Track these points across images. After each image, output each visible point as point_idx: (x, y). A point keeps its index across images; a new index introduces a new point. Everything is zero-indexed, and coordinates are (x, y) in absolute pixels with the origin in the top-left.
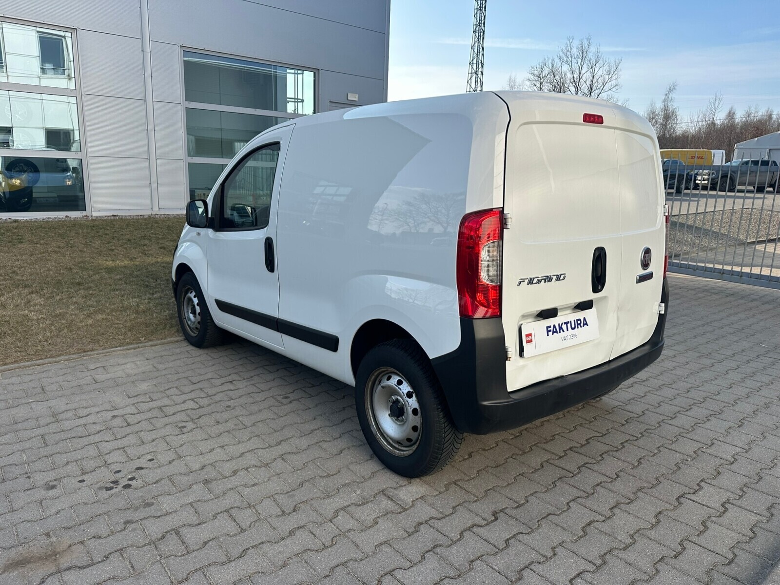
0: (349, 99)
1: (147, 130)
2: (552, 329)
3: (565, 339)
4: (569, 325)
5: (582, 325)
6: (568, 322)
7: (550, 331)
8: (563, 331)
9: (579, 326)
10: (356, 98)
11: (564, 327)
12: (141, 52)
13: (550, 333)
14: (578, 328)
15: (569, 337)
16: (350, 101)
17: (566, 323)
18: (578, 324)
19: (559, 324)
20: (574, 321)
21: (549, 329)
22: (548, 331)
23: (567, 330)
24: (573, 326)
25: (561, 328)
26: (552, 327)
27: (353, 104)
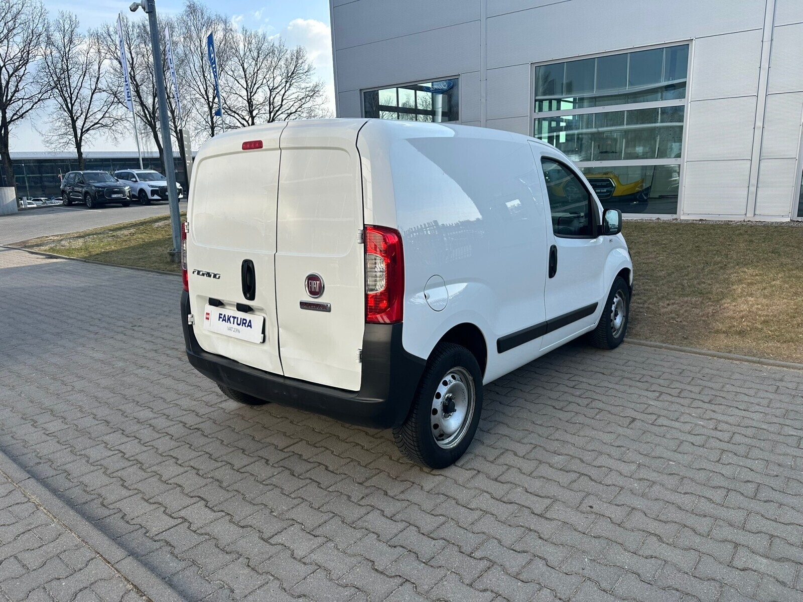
2: (222, 316)
3: (230, 329)
4: (236, 320)
5: (247, 325)
6: (236, 318)
7: (221, 318)
8: (230, 323)
9: (244, 325)
11: (232, 319)
13: (221, 320)
14: (242, 326)
15: (233, 329)
17: (234, 318)
18: (243, 323)
19: (228, 316)
20: (241, 319)
21: (221, 316)
22: (220, 317)
23: (234, 323)
24: (239, 323)
25: (229, 319)
26: (223, 315)
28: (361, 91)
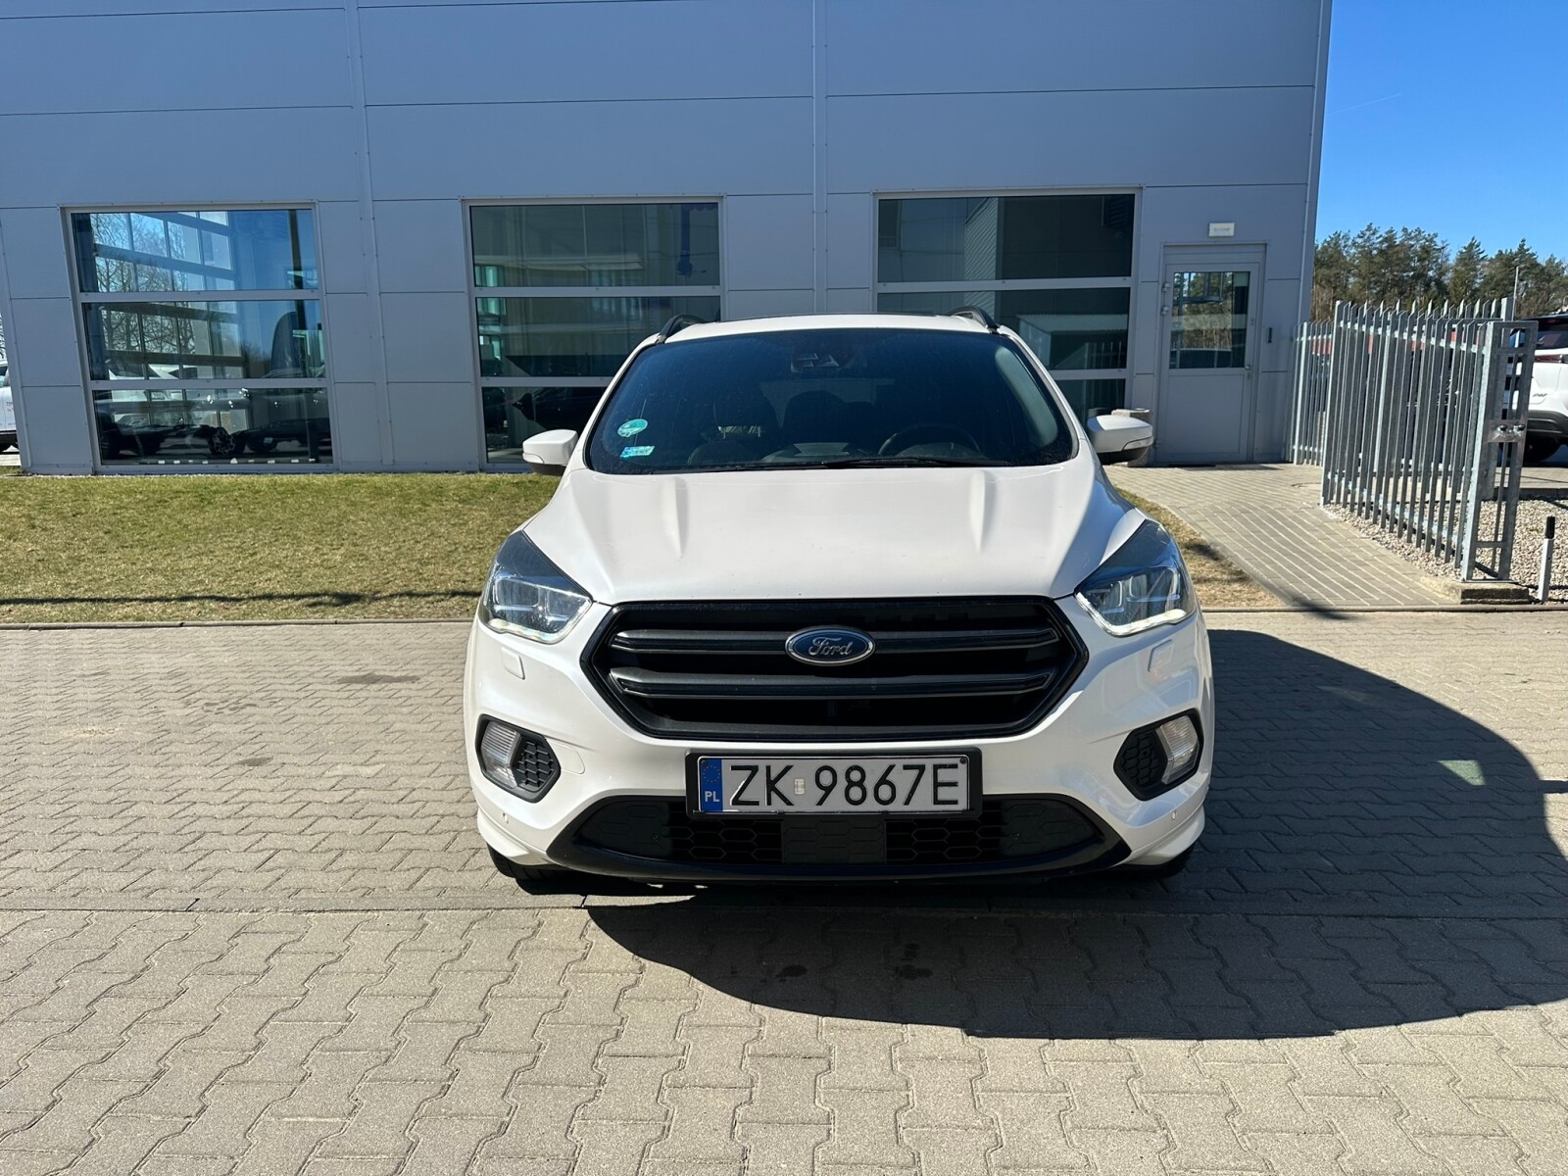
0: (1210, 235)
10: (1228, 230)
12: (813, 215)
16: (1214, 239)
27: (1221, 243)
28: (63, 209)
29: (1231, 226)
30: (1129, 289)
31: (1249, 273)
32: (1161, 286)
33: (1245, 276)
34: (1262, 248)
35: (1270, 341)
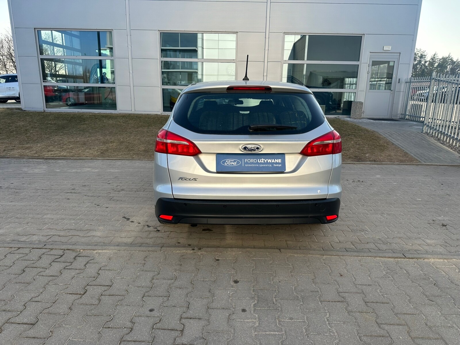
0: (384, 49)
1: (263, 76)
10: (389, 48)
12: (265, 39)
16: (385, 51)
27: (387, 52)
28: (34, 28)
29: (390, 48)
30: (359, 65)
31: (394, 61)
32: (368, 65)
33: (394, 62)
34: (399, 54)
35: (399, 83)
